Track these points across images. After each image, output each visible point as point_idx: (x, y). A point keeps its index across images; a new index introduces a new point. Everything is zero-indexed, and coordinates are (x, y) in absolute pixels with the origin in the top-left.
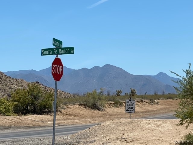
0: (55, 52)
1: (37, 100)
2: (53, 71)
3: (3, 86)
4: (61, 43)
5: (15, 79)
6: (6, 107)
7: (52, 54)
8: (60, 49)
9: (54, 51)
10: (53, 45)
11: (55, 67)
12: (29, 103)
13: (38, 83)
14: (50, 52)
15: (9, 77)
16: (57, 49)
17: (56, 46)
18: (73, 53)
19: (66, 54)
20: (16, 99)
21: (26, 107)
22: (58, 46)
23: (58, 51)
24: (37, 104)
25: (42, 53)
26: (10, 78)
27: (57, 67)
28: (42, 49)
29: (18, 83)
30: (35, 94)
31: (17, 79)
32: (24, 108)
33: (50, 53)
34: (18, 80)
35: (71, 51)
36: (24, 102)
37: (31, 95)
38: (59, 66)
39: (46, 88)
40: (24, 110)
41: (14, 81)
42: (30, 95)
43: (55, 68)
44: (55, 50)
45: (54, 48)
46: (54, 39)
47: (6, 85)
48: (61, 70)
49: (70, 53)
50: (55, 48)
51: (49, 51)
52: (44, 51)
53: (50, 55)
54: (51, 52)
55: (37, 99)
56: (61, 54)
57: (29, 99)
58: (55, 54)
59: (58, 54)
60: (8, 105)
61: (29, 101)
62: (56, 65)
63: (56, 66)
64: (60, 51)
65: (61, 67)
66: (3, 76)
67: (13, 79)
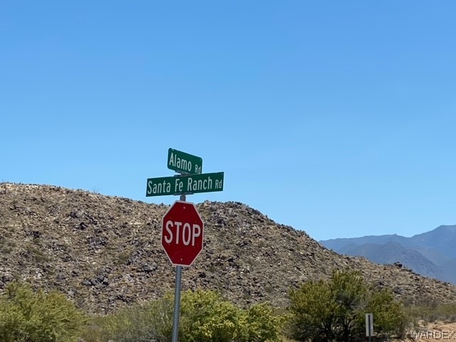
0: (178, 186)
1: (352, 310)
2: (169, 239)
3: (315, 272)
4: (197, 161)
5: (344, 257)
6: (266, 325)
7: (172, 193)
8: (189, 179)
9: (176, 185)
10: (170, 167)
11: (175, 226)
12: (332, 316)
13: (400, 266)
14: (166, 186)
15: (331, 250)
16: (183, 179)
17: (180, 169)
18: (221, 190)
19: (203, 191)
20: (302, 305)
21: (325, 326)
22: (187, 171)
23: (185, 184)
24: (352, 318)
25: (148, 189)
26: (335, 254)
27: (181, 228)
28: (149, 180)
29: (353, 267)
30: (347, 293)
31: (350, 257)
32: (320, 327)
33: (165, 190)
34: (353, 260)
35: (216, 184)
36: (320, 313)
37: (338, 298)
38: (187, 225)
39: (418, 280)
40: (322, 332)
41: (342, 262)
42: (335, 297)
43: (174, 229)
44: (178, 182)
45: (176, 177)
46: (170, 151)
47: (324, 269)
48: (198, 235)
49: (214, 190)
50: (178, 177)
51: (164, 184)
52: (153, 183)
53: (166, 194)
54: (169, 187)
55: (352, 306)
56: (193, 192)
57: (333, 306)
58: (178, 193)
59: (184, 192)
60: (272, 321)
61: (332, 311)
62: (176, 223)
63: (178, 224)
64: (189, 184)
65: (195, 226)
66: (317, 249)
67: (340, 256)
